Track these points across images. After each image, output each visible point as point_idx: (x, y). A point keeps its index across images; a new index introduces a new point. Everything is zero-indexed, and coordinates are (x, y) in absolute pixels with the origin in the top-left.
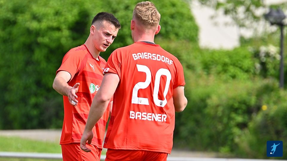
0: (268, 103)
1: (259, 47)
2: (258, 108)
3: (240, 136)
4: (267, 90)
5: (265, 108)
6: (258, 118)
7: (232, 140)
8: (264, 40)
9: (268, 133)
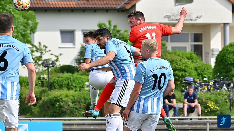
0: (44, 96)
1: (40, 76)
2: (41, 98)
3: (34, 109)
4: (44, 91)
5: (43, 98)
6: (41, 102)
7: (31, 111)
8: (42, 73)
9: (45, 107)
